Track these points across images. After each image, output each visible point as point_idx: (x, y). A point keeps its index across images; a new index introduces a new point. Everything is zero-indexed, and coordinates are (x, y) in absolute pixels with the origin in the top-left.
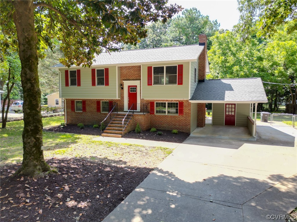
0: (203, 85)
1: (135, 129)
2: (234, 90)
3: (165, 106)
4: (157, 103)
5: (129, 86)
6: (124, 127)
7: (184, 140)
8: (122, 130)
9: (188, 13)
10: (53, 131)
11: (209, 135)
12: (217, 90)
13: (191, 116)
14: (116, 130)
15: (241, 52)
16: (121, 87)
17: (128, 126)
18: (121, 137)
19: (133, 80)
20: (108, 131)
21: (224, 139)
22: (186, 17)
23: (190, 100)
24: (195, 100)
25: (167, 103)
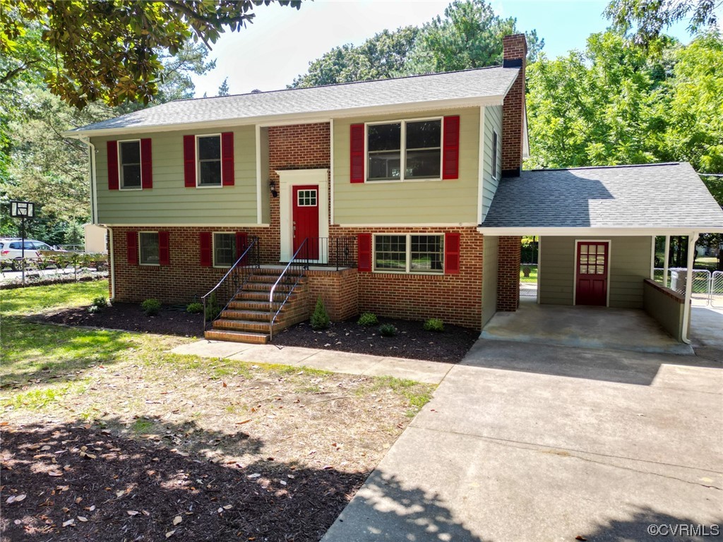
0: (515, 184)
1: (312, 317)
2: (615, 196)
3: (405, 246)
4: (378, 238)
5: (295, 188)
6: (275, 311)
7: (465, 354)
8: (268, 321)
9: (462, 11)
10: (61, 323)
11: (539, 336)
12: (562, 197)
13: (484, 276)
14: (251, 320)
15: (608, 105)
16: (273, 189)
17: (290, 306)
18: (264, 341)
19: (308, 168)
20: (226, 323)
21: (589, 349)
22: (457, 21)
23: (480, 226)
24: (497, 225)
25: (408, 236)
